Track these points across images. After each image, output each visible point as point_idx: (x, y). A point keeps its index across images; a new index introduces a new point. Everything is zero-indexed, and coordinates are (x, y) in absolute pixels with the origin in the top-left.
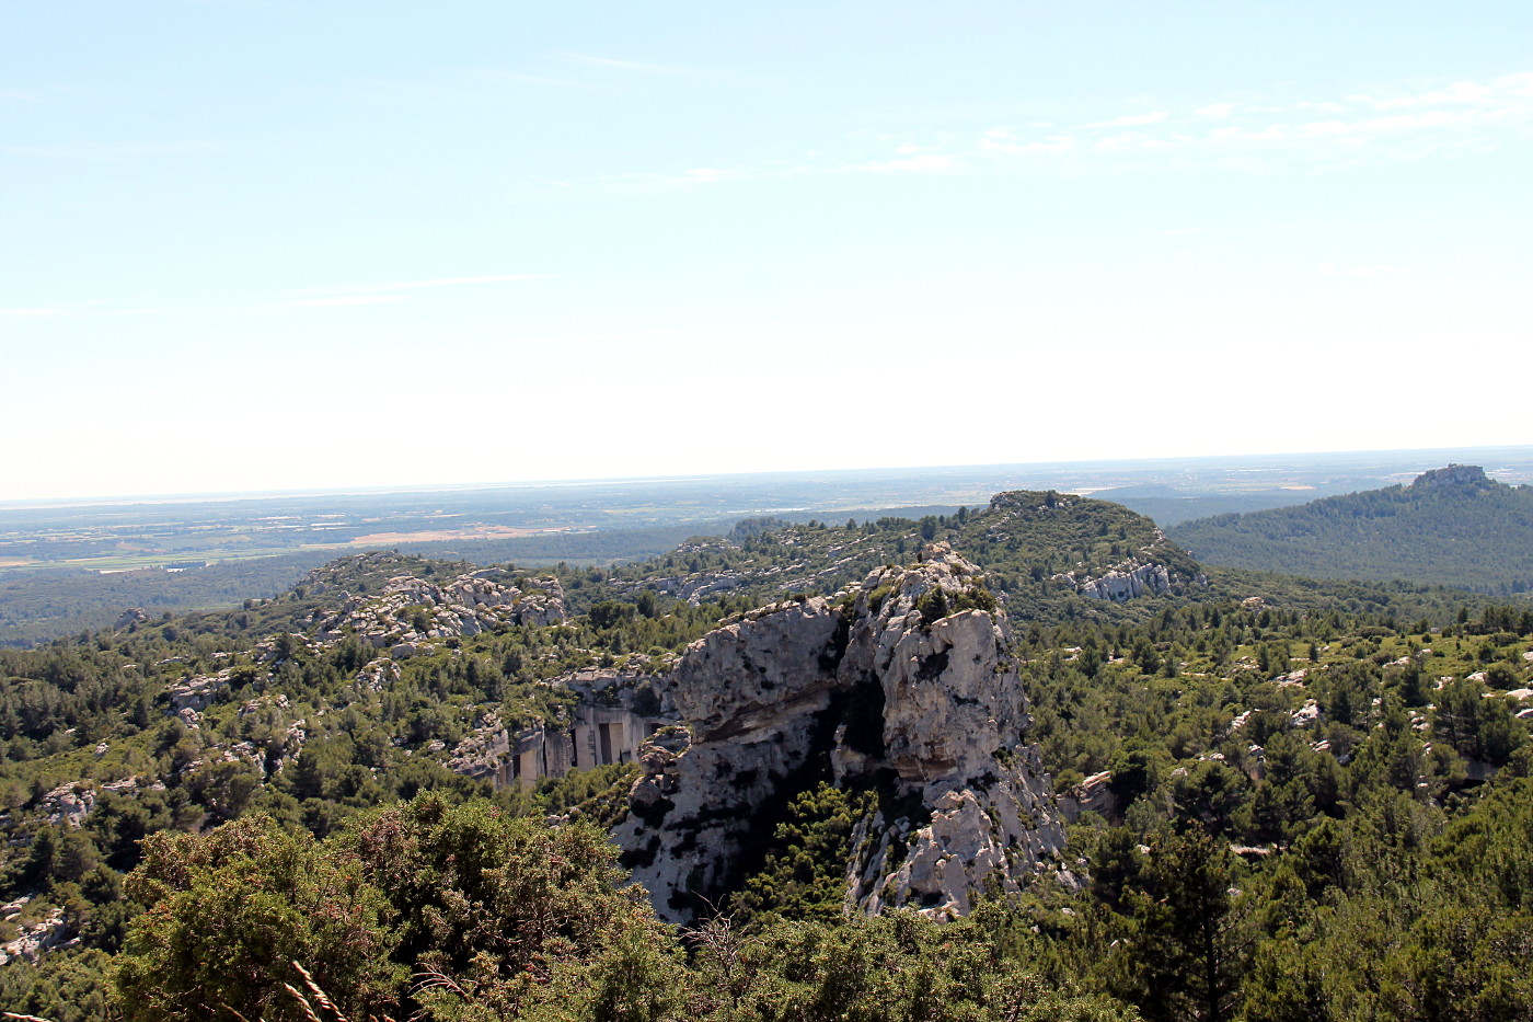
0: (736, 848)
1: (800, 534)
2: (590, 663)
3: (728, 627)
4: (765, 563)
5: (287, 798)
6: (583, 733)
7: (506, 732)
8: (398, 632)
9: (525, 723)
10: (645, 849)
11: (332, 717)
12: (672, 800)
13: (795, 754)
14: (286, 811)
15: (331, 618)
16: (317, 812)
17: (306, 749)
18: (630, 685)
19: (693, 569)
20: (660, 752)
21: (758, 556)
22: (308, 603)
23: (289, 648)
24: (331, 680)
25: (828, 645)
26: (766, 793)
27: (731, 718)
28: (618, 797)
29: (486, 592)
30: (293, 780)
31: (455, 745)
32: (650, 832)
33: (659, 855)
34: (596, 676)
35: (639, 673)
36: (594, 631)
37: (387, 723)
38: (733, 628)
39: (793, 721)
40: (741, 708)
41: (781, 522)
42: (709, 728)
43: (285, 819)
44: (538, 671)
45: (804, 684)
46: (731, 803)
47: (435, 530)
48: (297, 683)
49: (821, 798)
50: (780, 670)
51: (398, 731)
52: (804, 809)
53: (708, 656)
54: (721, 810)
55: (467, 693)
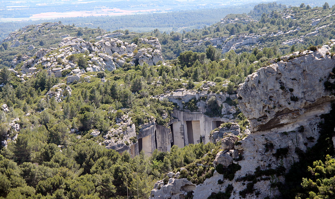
0: (277, 192)
1: (295, 12)
2: (180, 86)
3: (271, 66)
4: (274, 29)
5: (11, 162)
6: (177, 126)
7: (134, 126)
8: (70, 69)
9: (144, 120)
10: (224, 192)
11: (35, 117)
12: (239, 164)
13: (311, 139)
14: (11, 169)
15: (30, 60)
16: (30, 170)
17: (20, 135)
18: (204, 99)
19: (232, 33)
20: (232, 137)
21: (269, 25)
22: (10, 52)
23: (7, 77)
24: (32, 95)
25: (330, 76)
26: (294, 161)
27: (273, 118)
28: (208, 162)
29: (117, 46)
30: (14, 152)
31: (106, 132)
32: (227, 182)
33: (232, 196)
34: (185, 94)
35: (209, 92)
36: (182, 68)
37: (66, 120)
38: (274, 66)
39: (309, 120)
40: (278, 112)
41: (280, 5)
42: (260, 123)
43: (11, 174)
44: (151, 91)
45: (316, 99)
46: (274, 167)
47: (79, 11)
48: (13, 98)
49: (328, 165)
50: (301, 90)
51: (73, 125)
52: (317, 171)
53: (259, 82)
54: (268, 170)
55: (111, 103)
